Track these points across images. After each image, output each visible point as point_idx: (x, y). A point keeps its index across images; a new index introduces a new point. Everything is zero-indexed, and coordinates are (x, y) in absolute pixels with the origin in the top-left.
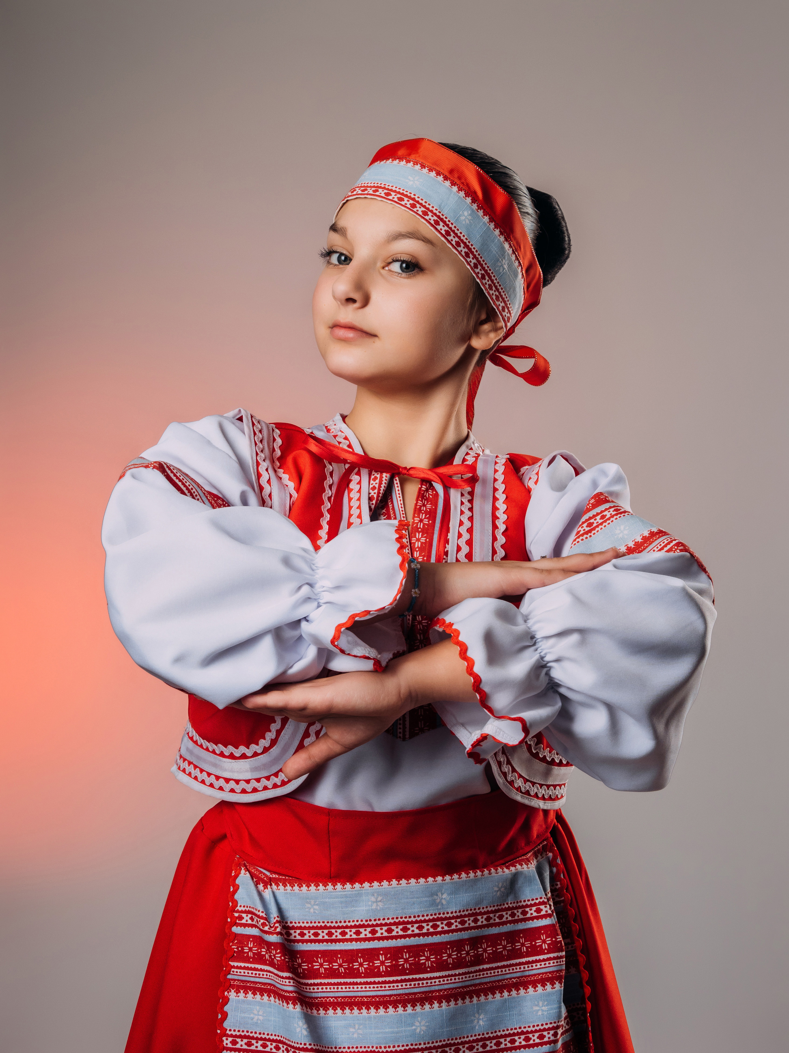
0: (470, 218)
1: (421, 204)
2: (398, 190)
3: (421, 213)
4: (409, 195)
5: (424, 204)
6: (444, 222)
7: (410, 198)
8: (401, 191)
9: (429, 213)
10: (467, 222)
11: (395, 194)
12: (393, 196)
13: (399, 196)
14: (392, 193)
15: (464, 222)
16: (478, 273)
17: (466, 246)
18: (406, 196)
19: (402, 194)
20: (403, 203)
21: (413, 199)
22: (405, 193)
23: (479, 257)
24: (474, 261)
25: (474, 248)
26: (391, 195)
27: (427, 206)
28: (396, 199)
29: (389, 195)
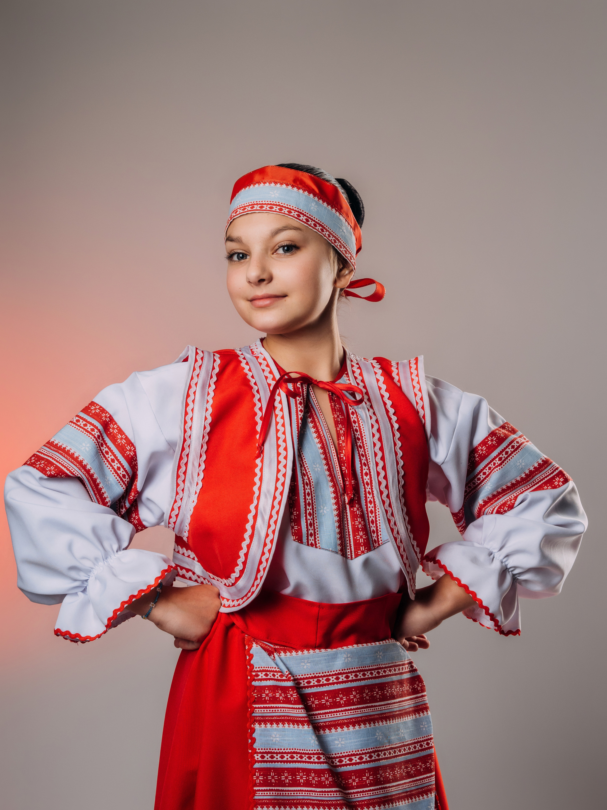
0: (316, 206)
1: (285, 207)
2: (267, 203)
3: (287, 213)
4: (275, 203)
5: (287, 206)
6: (303, 214)
7: (276, 205)
8: (270, 203)
9: (292, 211)
10: (316, 210)
11: (266, 205)
12: (265, 207)
13: (269, 206)
14: (264, 206)
15: (314, 211)
16: (332, 240)
17: (320, 225)
18: (274, 205)
19: (271, 204)
20: (273, 210)
21: (279, 205)
22: (272, 203)
23: (329, 230)
24: (327, 233)
25: (325, 225)
26: (264, 207)
27: (289, 207)
28: (268, 209)
29: (263, 207)
